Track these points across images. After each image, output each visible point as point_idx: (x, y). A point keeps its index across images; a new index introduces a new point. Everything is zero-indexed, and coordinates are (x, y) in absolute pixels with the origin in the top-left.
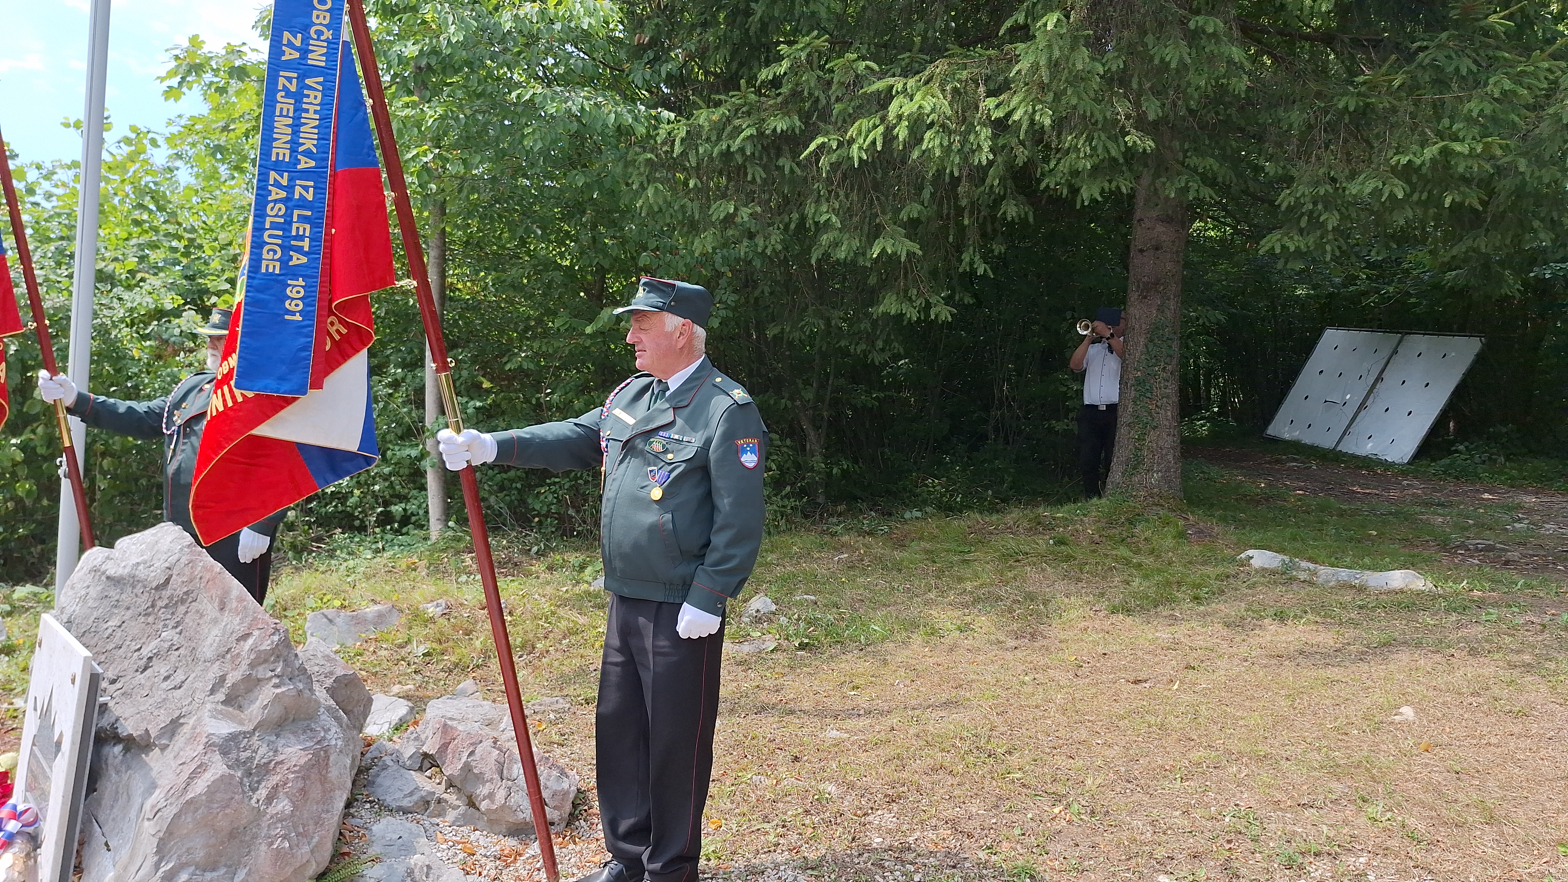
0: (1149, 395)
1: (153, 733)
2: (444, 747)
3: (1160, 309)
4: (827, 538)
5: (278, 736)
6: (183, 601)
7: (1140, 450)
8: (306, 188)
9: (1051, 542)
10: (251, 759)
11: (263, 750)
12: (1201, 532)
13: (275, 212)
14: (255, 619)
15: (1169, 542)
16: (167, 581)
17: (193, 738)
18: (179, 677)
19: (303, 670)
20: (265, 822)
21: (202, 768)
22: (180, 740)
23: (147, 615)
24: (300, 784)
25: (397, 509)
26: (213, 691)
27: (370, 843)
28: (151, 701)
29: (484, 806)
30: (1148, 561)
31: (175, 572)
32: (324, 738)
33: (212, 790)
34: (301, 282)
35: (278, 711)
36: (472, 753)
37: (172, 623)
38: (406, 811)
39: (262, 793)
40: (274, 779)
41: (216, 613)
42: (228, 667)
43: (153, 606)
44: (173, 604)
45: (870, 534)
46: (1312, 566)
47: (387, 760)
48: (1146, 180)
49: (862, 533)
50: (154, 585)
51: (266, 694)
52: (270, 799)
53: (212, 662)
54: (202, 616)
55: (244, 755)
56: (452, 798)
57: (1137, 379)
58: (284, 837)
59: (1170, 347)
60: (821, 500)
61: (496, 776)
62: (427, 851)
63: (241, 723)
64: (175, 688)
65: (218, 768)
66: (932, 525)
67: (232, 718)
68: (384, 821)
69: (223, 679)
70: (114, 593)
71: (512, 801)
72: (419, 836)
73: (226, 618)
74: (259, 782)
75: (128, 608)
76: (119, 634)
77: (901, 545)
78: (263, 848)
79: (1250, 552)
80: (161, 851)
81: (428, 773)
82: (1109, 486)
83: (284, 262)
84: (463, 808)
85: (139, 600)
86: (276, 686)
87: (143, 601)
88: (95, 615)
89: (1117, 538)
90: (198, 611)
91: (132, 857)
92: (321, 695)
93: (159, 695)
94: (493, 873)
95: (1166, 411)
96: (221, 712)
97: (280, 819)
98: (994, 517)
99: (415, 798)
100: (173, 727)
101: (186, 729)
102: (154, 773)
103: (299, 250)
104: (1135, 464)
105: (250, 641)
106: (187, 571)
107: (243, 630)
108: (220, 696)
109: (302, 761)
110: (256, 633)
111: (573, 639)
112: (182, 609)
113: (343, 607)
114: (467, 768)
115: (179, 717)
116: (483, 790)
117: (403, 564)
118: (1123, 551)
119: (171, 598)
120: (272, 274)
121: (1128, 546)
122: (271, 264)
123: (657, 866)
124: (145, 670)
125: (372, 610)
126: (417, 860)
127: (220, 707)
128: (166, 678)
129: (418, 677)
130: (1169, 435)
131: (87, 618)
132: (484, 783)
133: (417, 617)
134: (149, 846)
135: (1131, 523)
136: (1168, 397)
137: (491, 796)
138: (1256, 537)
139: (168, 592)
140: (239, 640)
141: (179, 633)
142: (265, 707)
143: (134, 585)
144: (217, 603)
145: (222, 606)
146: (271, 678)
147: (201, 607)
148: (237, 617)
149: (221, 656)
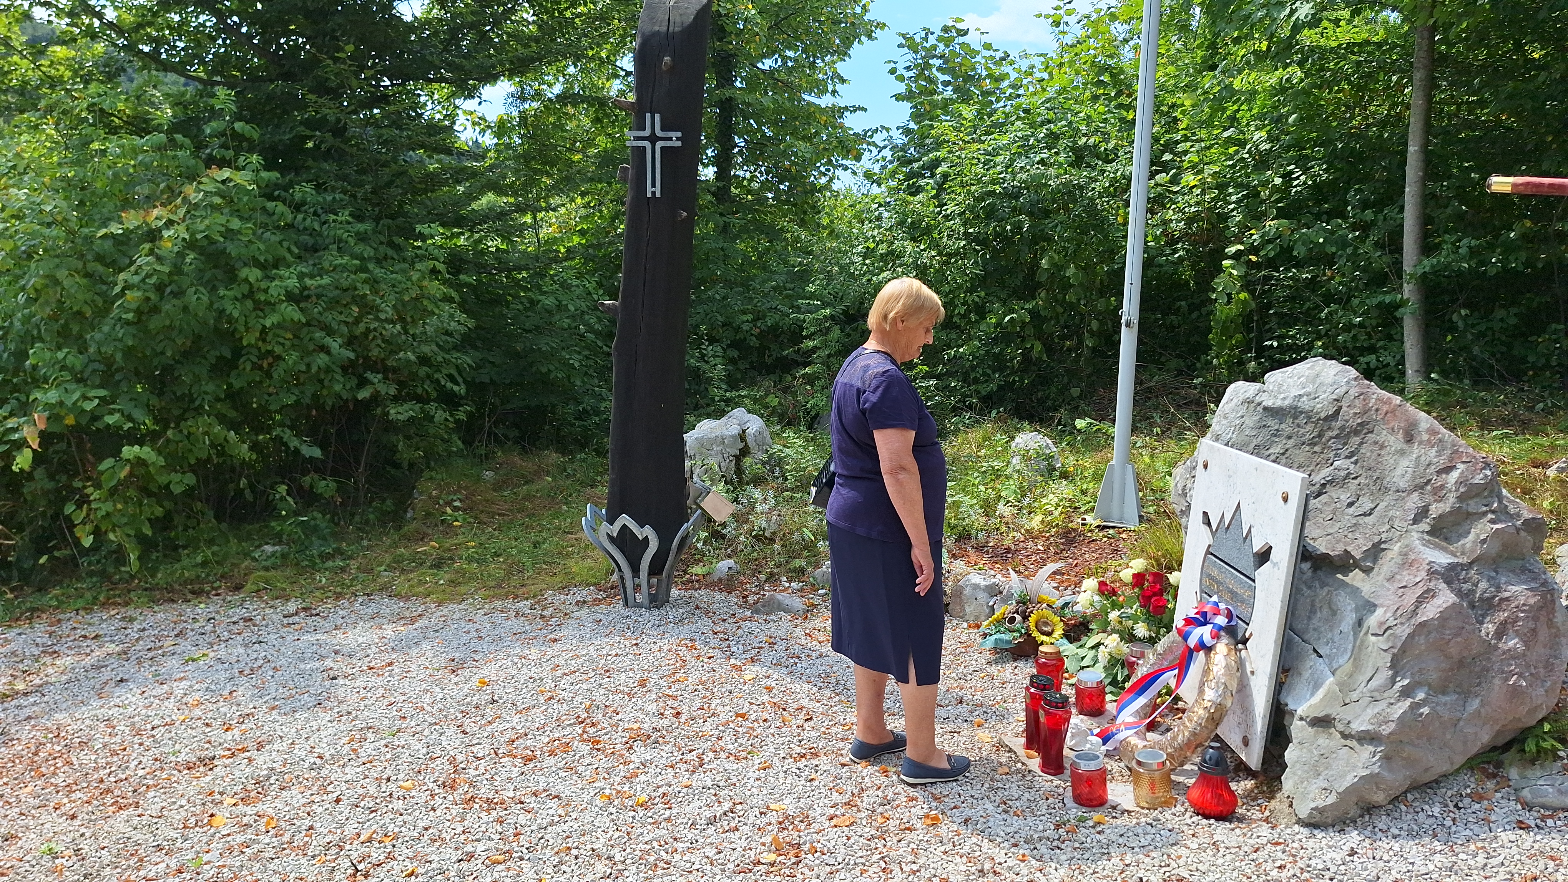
1: (1352, 554)
5: (1500, 572)
6: (1356, 432)
10: (1472, 592)
11: (1483, 585)
14: (1456, 452)
16: (1337, 412)
17: (1406, 564)
18: (1366, 504)
20: (1497, 657)
21: (1429, 593)
22: (1388, 564)
23: (1313, 444)
24: (1531, 625)
26: (1415, 521)
28: (1339, 525)
31: (1344, 404)
33: (1445, 616)
35: (1494, 548)
37: (1345, 452)
39: (1489, 627)
40: (1503, 615)
41: (1401, 445)
42: (1428, 498)
43: (1320, 435)
44: (1344, 436)
50: (1323, 415)
51: (1482, 529)
52: (1500, 633)
53: (1410, 492)
54: (1382, 447)
55: (1466, 587)
58: (1521, 675)
63: (1455, 555)
64: (1364, 515)
65: (1446, 596)
67: (1445, 549)
69: (1425, 510)
70: (1273, 423)
73: (1416, 450)
74: (1484, 616)
75: (1289, 438)
78: (1497, 681)
85: (1302, 431)
86: (1492, 521)
87: (1308, 431)
88: (1255, 442)
90: (1376, 443)
91: (1356, 668)
93: (1346, 520)
96: (1431, 542)
97: (1512, 655)
100: (1376, 551)
101: (1389, 555)
102: (1364, 594)
105: (1454, 475)
106: (1358, 403)
107: (1443, 462)
108: (1425, 526)
109: (1532, 601)
110: (1461, 467)
112: (1357, 440)
115: (1380, 542)
119: (1342, 428)
127: (1427, 537)
134: (1381, 659)
139: (1339, 423)
140: (1439, 472)
141: (1356, 463)
142: (1484, 541)
143: (1295, 417)
144: (1400, 435)
145: (1409, 439)
146: (1485, 514)
147: (1381, 439)
148: (1433, 452)
149: (1419, 488)
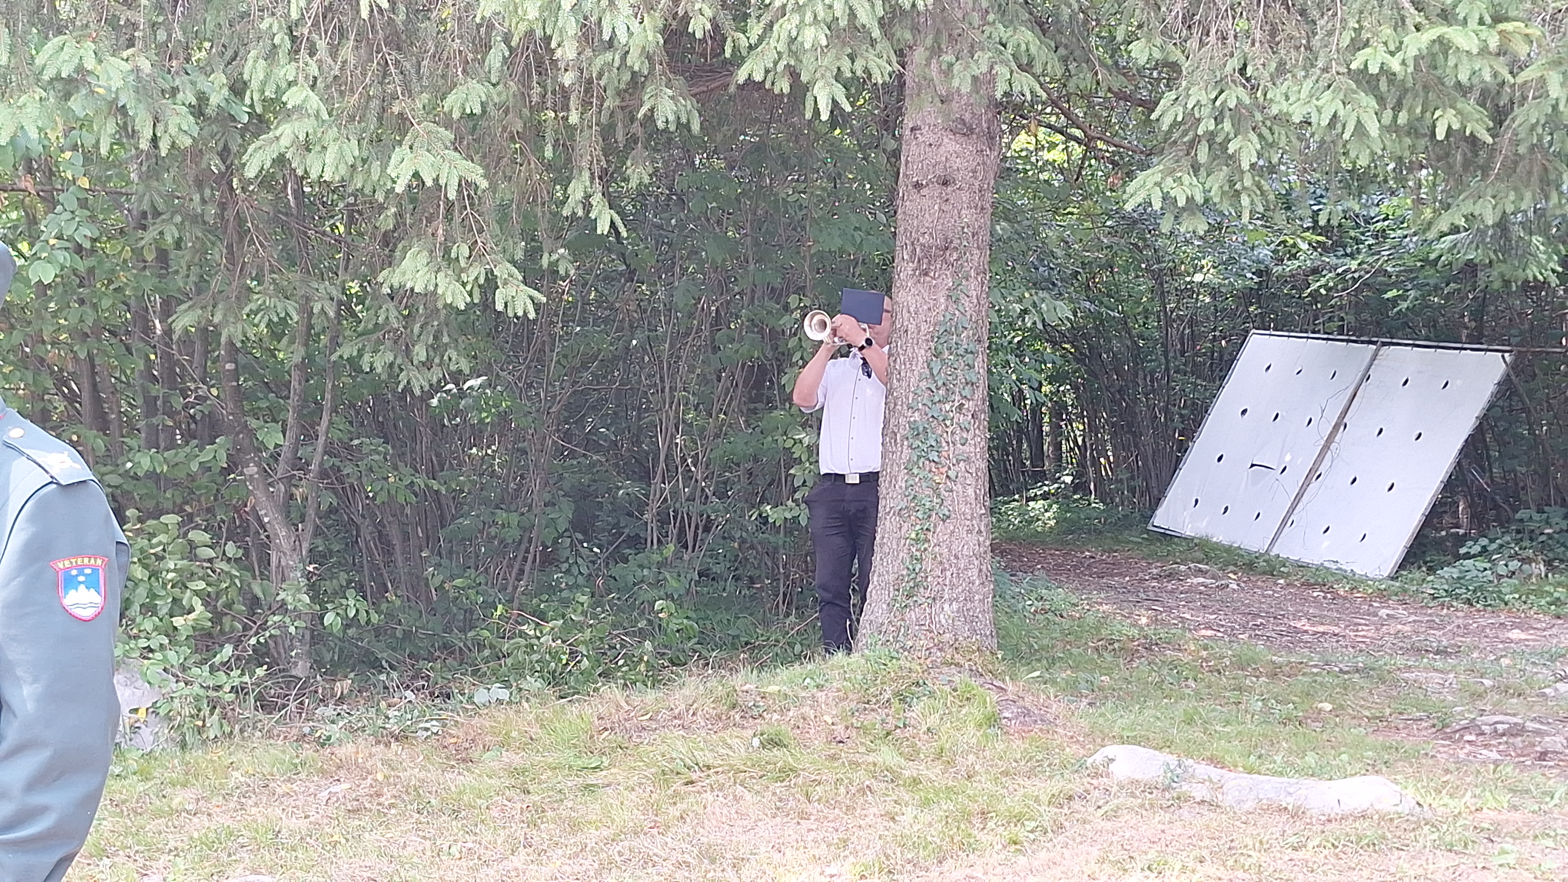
0: (934, 456)
3: (952, 297)
4: (308, 751)
7: (920, 560)
9: (756, 742)
12: (1027, 713)
15: (971, 735)
30: (932, 772)
45: (401, 737)
46: (1215, 772)
57: (913, 426)
59: (971, 367)
79: (1111, 750)
82: (865, 629)
89: (879, 730)
95: (965, 486)
98: (651, 696)
104: (910, 588)
118: (887, 756)
121: (897, 744)
130: (969, 531)
135: (903, 700)
136: (967, 460)
138: (1123, 721)
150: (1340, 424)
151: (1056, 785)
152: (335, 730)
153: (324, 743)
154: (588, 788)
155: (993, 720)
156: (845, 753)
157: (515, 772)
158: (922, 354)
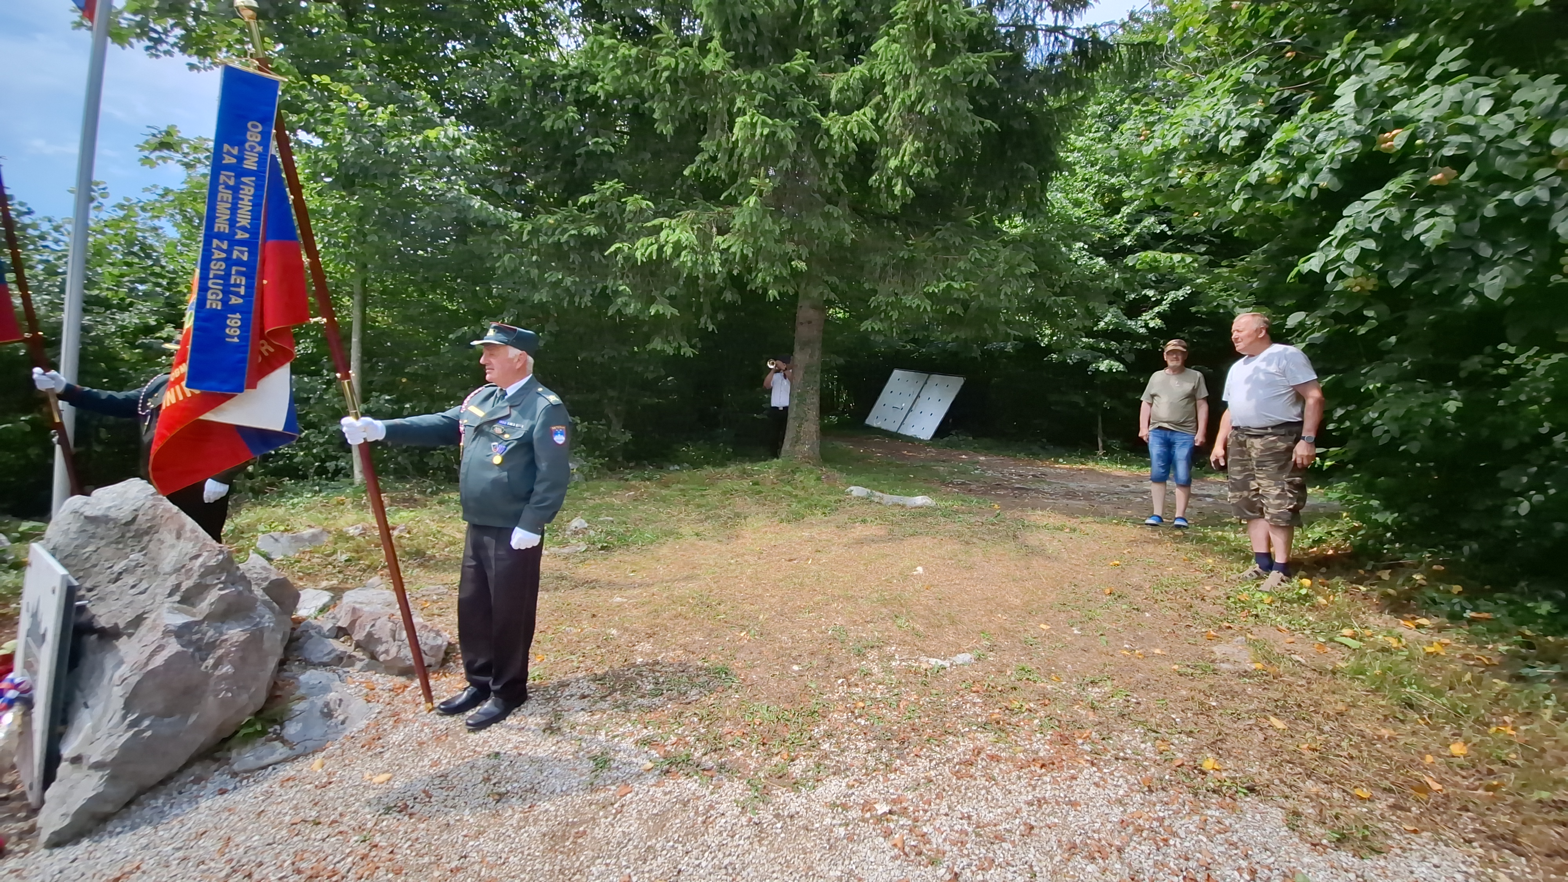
0: (804, 402)
1: (121, 626)
2: (353, 623)
3: (811, 356)
4: (622, 482)
5: (223, 622)
6: (147, 532)
7: (799, 432)
8: (242, 252)
9: (751, 484)
10: (201, 639)
11: (210, 634)
12: (828, 477)
13: (218, 267)
14: (204, 544)
15: (813, 483)
16: (134, 519)
17: (153, 628)
18: (143, 585)
19: (243, 577)
20: (212, 682)
21: (161, 648)
22: (143, 630)
23: (118, 543)
24: (240, 654)
25: (331, 465)
26: (170, 595)
27: (298, 688)
28: (120, 603)
29: (382, 658)
30: (801, 493)
31: (141, 513)
32: (259, 623)
33: (169, 662)
34: (238, 316)
35: (223, 606)
36: (373, 626)
37: (138, 548)
38: (325, 665)
39: (210, 662)
40: (220, 652)
41: (174, 541)
42: (183, 577)
43: (123, 536)
44: (139, 535)
45: (648, 480)
46: (881, 494)
47: (312, 632)
48: (803, 286)
49: (644, 480)
50: (123, 521)
51: (213, 595)
52: (216, 666)
53: (170, 574)
54: (162, 542)
55: (195, 637)
56: (359, 654)
58: (227, 690)
59: (815, 377)
60: (620, 459)
61: (391, 639)
62: (340, 689)
63: (193, 615)
64: (141, 593)
65: (173, 647)
66: (685, 475)
67: (186, 613)
68: (308, 673)
69: (178, 587)
70: (91, 528)
71: (402, 654)
72: (334, 680)
73: (182, 543)
74: (208, 655)
75: (102, 539)
76: (94, 557)
77: (666, 486)
78: (211, 699)
79: (852, 488)
80: (128, 706)
81: (342, 639)
83: (225, 302)
84: (367, 660)
85: (112, 533)
86: (220, 589)
87: (115, 533)
88: (76, 543)
89: (786, 481)
90: (159, 540)
91: (105, 712)
92: (258, 592)
93: (127, 599)
94: (387, 700)
95: (813, 411)
96: (176, 609)
97: (224, 677)
98: (721, 470)
99: (332, 656)
100: (138, 621)
101: (148, 623)
102: (121, 653)
103: (237, 294)
104: (797, 440)
105: (201, 560)
106: (151, 512)
107: (195, 552)
108: (177, 598)
109: (242, 639)
110: (205, 554)
111: (452, 548)
112: (146, 538)
113: (286, 530)
114: (370, 635)
115: (144, 613)
116: (381, 648)
117: (334, 501)
118: (788, 488)
119: (136, 531)
120: (216, 310)
121: (791, 485)
122: (214, 302)
123: (498, 687)
124: (116, 580)
125: (307, 532)
126: (332, 696)
127: (176, 605)
128: (133, 587)
129: (341, 576)
130: (814, 425)
131: (68, 545)
132: (382, 643)
133: (342, 536)
134: (118, 703)
135: (793, 473)
136: (814, 404)
137: (387, 652)
138: (855, 480)
139: (134, 527)
140: (191, 559)
141: (145, 555)
142: (212, 604)
143: (107, 523)
144: (174, 535)
145: (179, 537)
146: (217, 584)
147: (162, 537)
148: (191, 545)
149: (177, 571)
150: (918, 396)
151: (837, 498)
152: (630, 476)
153: (627, 480)
154: (703, 496)
155: (819, 479)
156: (777, 487)
157: (682, 490)
158: (801, 373)
